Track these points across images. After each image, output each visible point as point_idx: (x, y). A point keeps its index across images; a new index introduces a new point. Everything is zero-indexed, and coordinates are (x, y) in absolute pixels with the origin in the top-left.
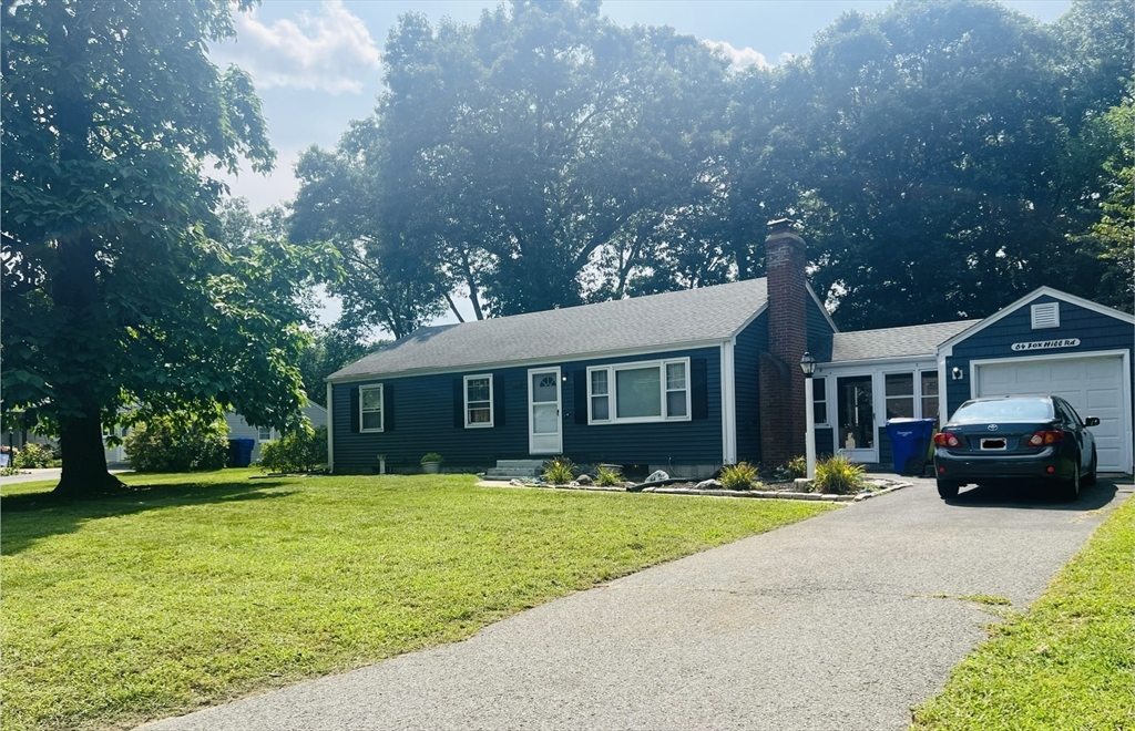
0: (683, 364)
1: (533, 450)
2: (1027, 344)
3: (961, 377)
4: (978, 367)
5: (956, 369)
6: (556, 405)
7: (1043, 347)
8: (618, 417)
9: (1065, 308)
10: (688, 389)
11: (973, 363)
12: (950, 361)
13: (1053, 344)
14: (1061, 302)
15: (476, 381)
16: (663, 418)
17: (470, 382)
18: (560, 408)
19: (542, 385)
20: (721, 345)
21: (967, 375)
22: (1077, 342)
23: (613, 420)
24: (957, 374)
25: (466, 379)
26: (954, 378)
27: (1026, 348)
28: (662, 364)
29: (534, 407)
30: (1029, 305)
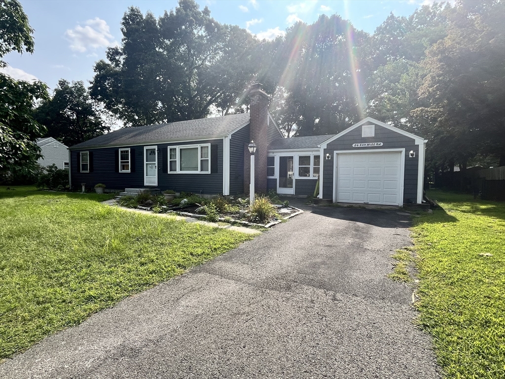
0: (208, 147)
1: (146, 184)
2: (359, 144)
3: (330, 159)
4: (338, 154)
5: (328, 155)
6: (155, 164)
7: (366, 146)
8: (181, 170)
9: (378, 128)
10: (209, 159)
11: (335, 152)
12: (325, 151)
13: (371, 145)
14: (376, 125)
15: (124, 151)
16: (199, 172)
17: (122, 152)
18: (157, 165)
19: (150, 154)
20: (224, 138)
21: (332, 158)
22: (382, 144)
23: (178, 172)
24: (328, 157)
25: (120, 150)
26: (327, 159)
27: (359, 146)
28: (199, 146)
29: (147, 164)
30: (361, 126)
